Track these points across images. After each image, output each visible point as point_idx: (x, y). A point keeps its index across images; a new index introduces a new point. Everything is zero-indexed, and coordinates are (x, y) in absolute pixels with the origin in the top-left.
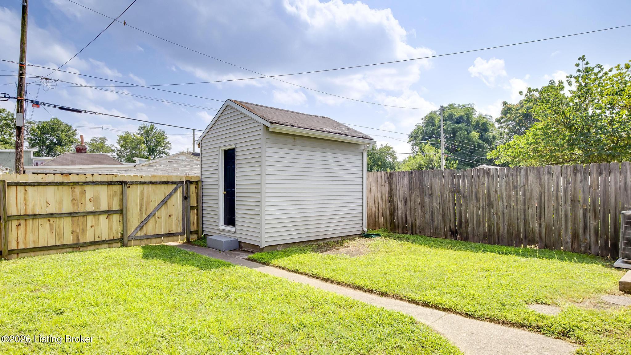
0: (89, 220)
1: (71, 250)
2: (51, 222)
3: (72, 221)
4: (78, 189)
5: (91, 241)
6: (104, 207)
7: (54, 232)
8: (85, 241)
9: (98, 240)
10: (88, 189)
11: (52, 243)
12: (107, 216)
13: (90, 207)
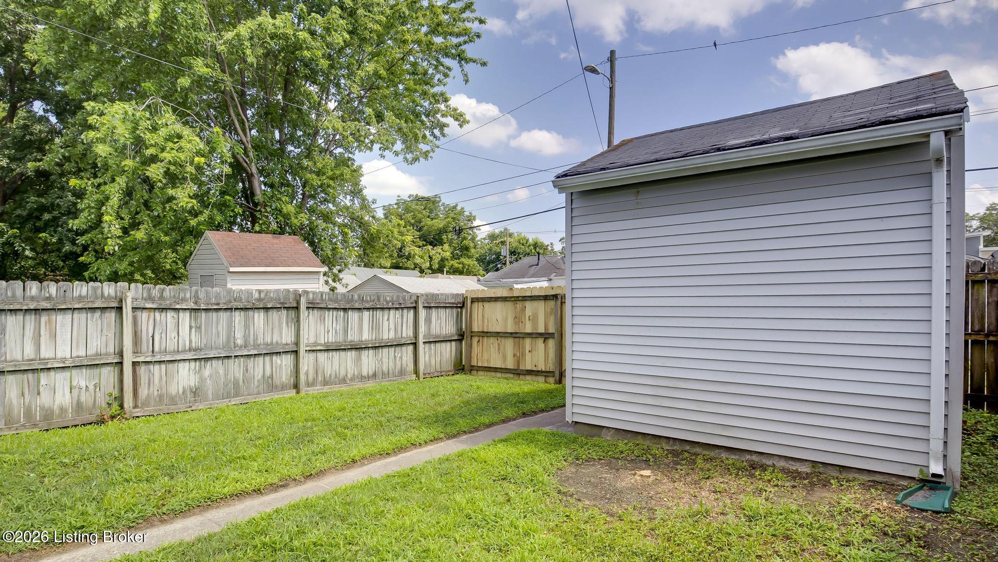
0: (528, 342)
1: (511, 376)
2: (499, 341)
3: (514, 342)
4: (519, 305)
5: (529, 369)
6: (541, 330)
7: (500, 352)
8: (524, 369)
9: (535, 369)
10: (528, 305)
11: (499, 365)
12: (544, 340)
13: (528, 329)
